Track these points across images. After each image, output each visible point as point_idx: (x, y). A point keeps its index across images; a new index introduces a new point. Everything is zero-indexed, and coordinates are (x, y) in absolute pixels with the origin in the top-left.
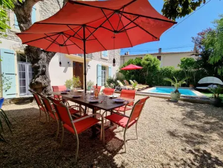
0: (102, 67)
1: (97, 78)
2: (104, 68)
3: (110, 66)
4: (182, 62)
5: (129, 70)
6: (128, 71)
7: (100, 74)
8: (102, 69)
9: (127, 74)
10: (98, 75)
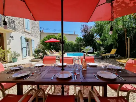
0: (26, 39)
1: (22, 49)
2: (27, 40)
3: (33, 39)
4: (77, 39)
5: (49, 42)
6: (48, 44)
7: (24, 45)
8: (26, 41)
9: (48, 45)
10: (23, 46)
